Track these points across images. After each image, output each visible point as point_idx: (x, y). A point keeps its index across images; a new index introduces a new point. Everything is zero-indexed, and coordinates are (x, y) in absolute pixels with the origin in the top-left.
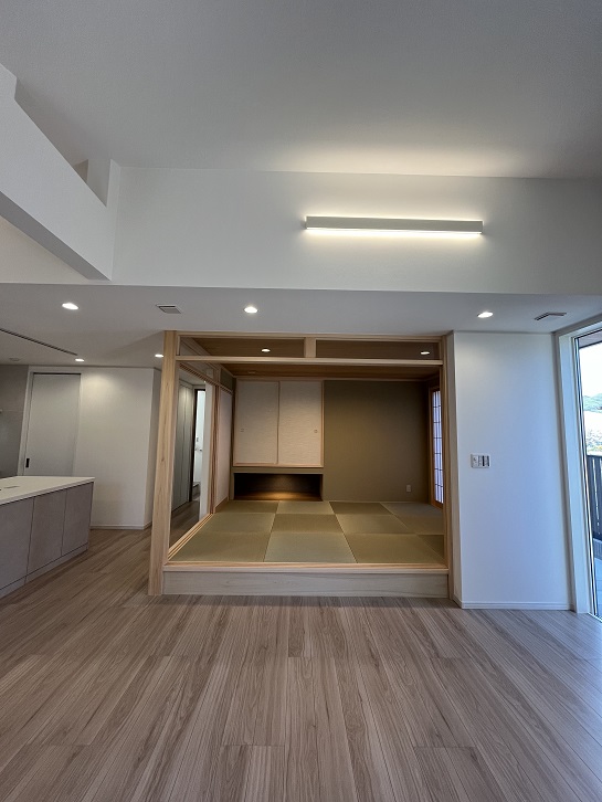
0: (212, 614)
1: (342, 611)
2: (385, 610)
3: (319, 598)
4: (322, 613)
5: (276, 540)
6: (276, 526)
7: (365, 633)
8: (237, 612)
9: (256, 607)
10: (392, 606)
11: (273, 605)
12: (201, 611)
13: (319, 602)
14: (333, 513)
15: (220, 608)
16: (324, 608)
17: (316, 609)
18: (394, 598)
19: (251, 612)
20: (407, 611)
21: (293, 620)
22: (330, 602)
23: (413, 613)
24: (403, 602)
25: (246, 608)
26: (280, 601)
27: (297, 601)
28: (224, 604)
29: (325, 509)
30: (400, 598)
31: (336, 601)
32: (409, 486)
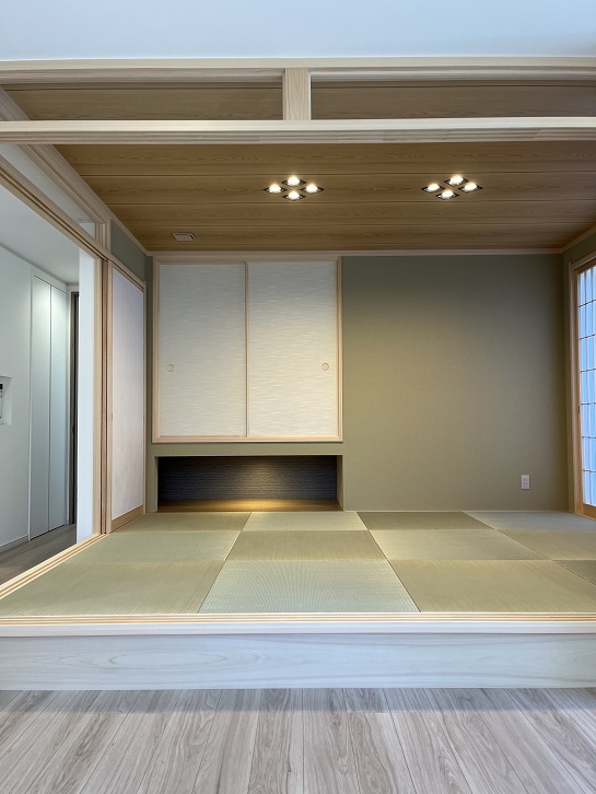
0: (65, 731)
1: (386, 719)
2: (491, 717)
3: (330, 692)
4: (336, 725)
5: (233, 573)
6: (237, 551)
7: (443, 769)
8: (127, 727)
9: (175, 716)
10: (508, 707)
11: (219, 708)
12: (40, 727)
13: (329, 701)
14: (363, 527)
15: (88, 717)
16: (343, 715)
17: (323, 716)
18: (511, 691)
19: (160, 726)
20: (547, 717)
21: (264, 741)
22: (356, 700)
23: (561, 721)
24: (534, 697)
25: (150, 718)
26: (238, 700)
27: (276, 700)
28: (99, 709)
29: (349, 521)
30: (525, 691)
31: (371, 699)
32: (525, 478)
